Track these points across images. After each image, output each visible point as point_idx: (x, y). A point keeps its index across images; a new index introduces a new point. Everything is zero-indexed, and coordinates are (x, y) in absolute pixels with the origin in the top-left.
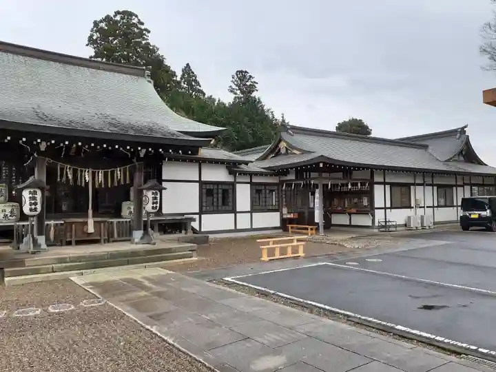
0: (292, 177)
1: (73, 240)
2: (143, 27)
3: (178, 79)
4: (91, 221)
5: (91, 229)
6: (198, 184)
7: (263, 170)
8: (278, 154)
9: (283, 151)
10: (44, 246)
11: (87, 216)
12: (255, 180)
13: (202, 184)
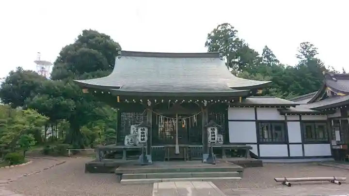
0: (338, 114)
1: (168, 158)
2: (233, 30)
3: (260, 56)
4: (177, 147)
5: (177, 151)
6: (255, 122)
7: (311, 111)
8: (326, 97)
9: (329, 94)
10: (150, 161)
11: (175, 144)
12: (304, 118)
13: (259, 123)
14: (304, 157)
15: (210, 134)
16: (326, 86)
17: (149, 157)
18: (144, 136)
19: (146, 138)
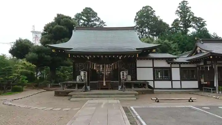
0: (202, 63)
1: (100, 88)
4: (104, 82)
5: (104, 84)
6: (152, 68)
8: (197, 53)
9: (199, 52)
10: (89, 89)
11: (103, 80)
12: (182, 66)
13: (154, 68)
14: (181, 89)
15: (122, 75)
16: (197, 47)
17: (88, 87)
18: (85, 76)
19: (86, 77)
